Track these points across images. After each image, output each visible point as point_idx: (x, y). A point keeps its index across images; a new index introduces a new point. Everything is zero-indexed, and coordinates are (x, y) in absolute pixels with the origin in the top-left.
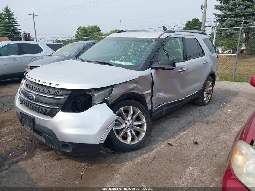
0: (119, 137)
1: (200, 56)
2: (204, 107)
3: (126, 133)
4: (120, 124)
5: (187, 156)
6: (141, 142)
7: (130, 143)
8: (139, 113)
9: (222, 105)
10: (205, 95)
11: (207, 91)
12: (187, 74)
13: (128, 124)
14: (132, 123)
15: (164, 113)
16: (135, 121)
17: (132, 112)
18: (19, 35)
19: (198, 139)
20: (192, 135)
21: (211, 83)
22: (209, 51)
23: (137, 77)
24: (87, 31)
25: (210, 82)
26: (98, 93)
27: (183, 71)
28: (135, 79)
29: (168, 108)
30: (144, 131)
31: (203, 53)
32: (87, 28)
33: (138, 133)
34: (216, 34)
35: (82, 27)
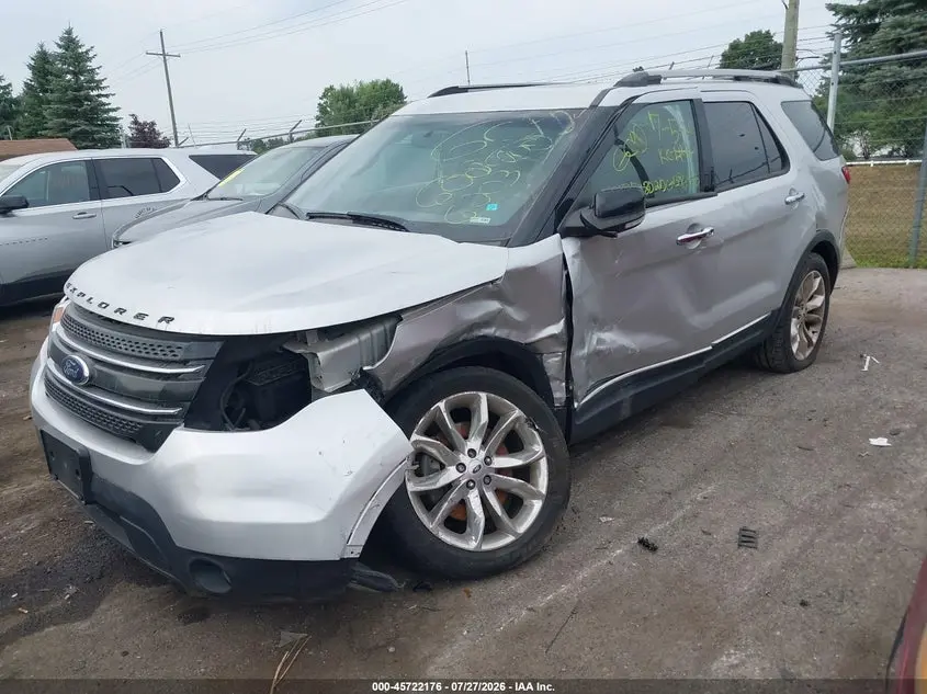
0: (433, 524)
1: (770, 174)
2: (791, 378)
3: (463, 503)
4: (437, 466)
5: (718, 599)
6: (523, 541)
7: (480, 545)
8: (517, 419)
9: (866, 369)
10: (794, 330)
11: (802, 312)
12: (717, 248)
13: (472, 465)
14: (487, 460)
15: (626, 412)
16: (499, 453)
17: (484, 417)
18: (113, 128)
19: (767, 517)
20: (743, 502)
21: (818, 280)
22: (808, 151)
23: (499, 273)
24: (356, 101)
25: (816, 277)
26: (332, 346)
27: (699, 237)
28: (492, 282)
29: (640, 390)
30: (536, 495)
31: (785, 162)
32: (355, 91)
33: (514, 504)
34: (840, 83)
35: (337, 87)
